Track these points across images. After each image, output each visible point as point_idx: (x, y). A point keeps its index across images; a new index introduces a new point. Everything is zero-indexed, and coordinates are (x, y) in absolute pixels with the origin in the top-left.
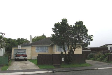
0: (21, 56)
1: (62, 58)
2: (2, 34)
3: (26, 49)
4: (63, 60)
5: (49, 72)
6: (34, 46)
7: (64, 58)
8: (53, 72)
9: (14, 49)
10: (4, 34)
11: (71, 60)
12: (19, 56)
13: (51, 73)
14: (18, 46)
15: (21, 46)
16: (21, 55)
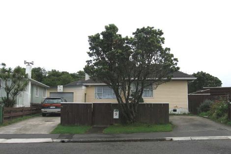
0: (51, 107)
1: (114, 113)
2: (27, 64)
3: (73, 93)
4: (116, 115)
5: (53, 142)
6: (91, 86)
7: (118, 113)
8: (63, 142)
9: (50, 93)
10: (32, 64)
11: (132, 116)
12: (48, 107)
13: (57, 142)
14: (57, 87)
15: (62, 86)
16: (52, 105)
